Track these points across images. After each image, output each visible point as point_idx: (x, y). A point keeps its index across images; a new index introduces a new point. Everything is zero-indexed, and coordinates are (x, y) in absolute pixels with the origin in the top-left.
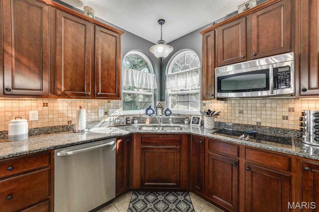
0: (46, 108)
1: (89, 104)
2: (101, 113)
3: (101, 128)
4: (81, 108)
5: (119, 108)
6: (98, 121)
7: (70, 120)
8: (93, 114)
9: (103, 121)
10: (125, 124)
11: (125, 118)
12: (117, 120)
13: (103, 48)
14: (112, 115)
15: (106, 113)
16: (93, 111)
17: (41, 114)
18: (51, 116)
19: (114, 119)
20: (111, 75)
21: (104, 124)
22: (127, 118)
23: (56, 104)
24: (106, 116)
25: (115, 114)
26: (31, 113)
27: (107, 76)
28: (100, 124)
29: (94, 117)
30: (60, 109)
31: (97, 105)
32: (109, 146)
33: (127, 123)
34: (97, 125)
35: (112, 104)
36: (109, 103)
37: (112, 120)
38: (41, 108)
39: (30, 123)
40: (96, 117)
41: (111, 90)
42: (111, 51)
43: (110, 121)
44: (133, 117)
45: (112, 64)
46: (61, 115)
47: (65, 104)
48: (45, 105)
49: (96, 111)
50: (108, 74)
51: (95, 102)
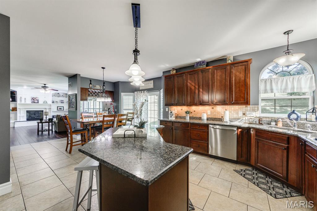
0: (213, 109)
1: (233, 108)
2: (240, 114)
3: (240, 123)
4: (226, 110)
5: (255, 112)
6: (239, 119)
7: (222, 116)
8: (235, 114)
9: (241, 119)
10: (257, 123)
11: (258, 119)
12: (250, 120)
13: (236, 76)
14: (249, 116)
15: (244, 114)
16: (235, 112)
17: (211, 112)
18: (215, 113)
19: (248, 118)
20: (241, 90)
21: (242, 121)
22: (259, 119)
23: (217, 108)
24: (244, 116)
25: (252, 115)
26: (208, 111)
27: (238, 91)
28: (239, 120)
29: (235, 116)
30: (218, 110)
31: (237, 108)
32: (234, 130)
33: (259, 123)
34: (237, 121)
35: (249, 108)
36: (246, 108)
37: (247, 119)
38: (211, 110)
39: (207, 115)
40: (237, 116)
41: (242, 99)
42: (241, 76)
43: (246, 120)
44: (272, 120)
45: (242, 83)
46: (219, 113)
47: (221, 108)
48: (213, 108)
49: (237, 112)
50: (239, 90)
51: (236, 107)
